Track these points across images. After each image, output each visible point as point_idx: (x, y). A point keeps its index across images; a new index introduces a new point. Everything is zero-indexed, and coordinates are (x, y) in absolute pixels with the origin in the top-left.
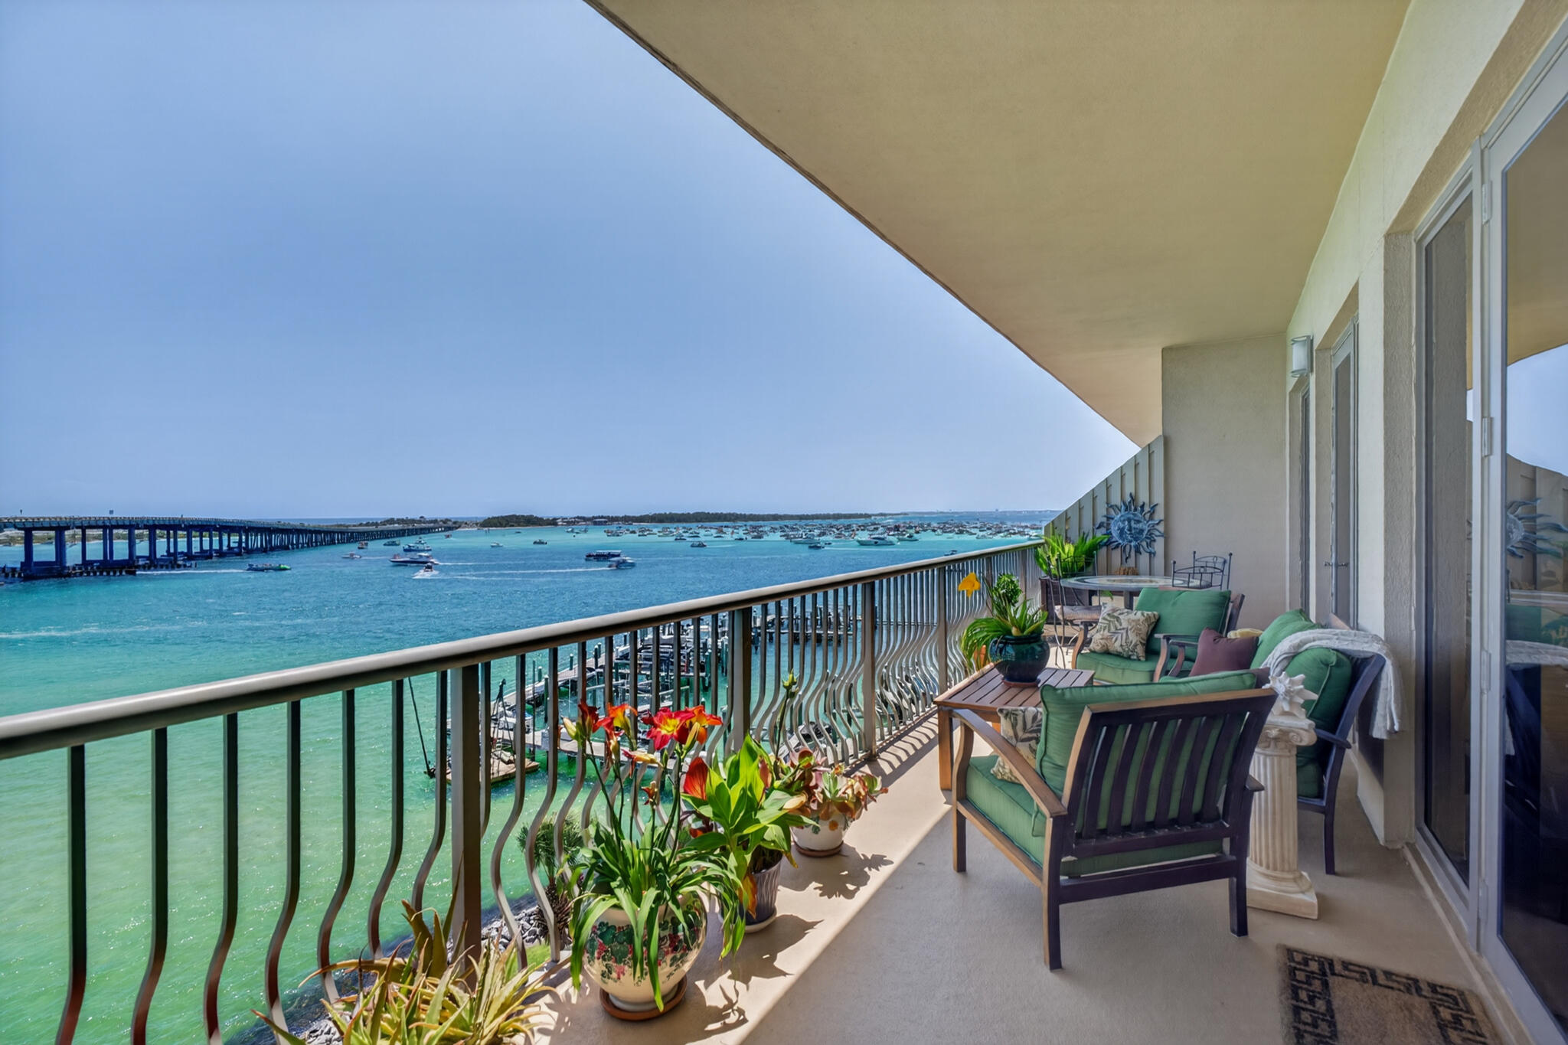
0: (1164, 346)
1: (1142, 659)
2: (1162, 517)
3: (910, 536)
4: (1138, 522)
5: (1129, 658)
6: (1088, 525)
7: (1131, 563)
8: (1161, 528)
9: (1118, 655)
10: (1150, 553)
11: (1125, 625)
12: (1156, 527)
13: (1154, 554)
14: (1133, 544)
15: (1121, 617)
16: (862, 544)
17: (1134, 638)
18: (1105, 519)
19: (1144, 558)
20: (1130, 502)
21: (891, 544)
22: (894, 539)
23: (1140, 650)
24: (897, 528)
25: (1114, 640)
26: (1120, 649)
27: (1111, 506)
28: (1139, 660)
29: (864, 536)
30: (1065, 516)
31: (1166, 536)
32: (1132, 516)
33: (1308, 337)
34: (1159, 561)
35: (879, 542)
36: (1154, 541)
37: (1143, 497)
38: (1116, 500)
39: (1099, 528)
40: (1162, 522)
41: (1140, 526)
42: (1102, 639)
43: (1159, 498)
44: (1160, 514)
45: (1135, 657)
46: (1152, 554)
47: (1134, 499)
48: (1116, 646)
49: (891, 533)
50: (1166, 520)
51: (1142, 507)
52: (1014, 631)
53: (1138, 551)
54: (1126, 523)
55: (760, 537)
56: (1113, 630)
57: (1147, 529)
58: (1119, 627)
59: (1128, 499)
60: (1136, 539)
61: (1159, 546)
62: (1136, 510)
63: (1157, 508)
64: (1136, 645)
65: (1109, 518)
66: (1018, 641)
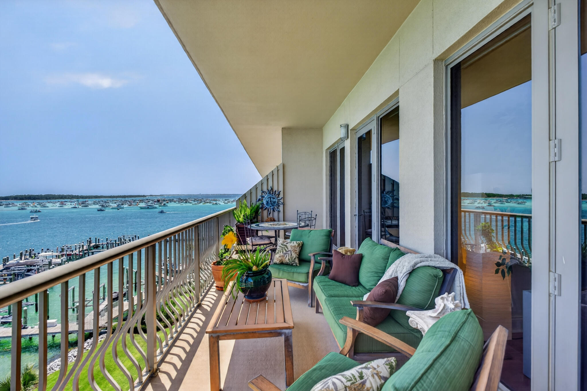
0: (283, 127)
1: (298, 265)
2: (283, 197)
3: (165, 204)
4: (274, 198)
5: (292, 265)
6: (254, 201)
7: (271, 216)
8: (282, 201)
9: (287, 264)
10: (278, 211)
11: (290, 249)
12: (280, 200)
13: (280, 211)
14: (271, 208)
15: (287, 245)
16: (141, 208)
17: (294, 255)
18: (261, 197)
19: (276, 214)
20: (270, 190)
21: (156, 208)
22: (157, 206)
23: (297, 261)
24: (158, 201)
25: (285, 257)
26: (288, 261)
27: (263, 192)
28: (297, 266)
29: (142, 205)
30: (245, 196)
31: (284, 204)
32: (271, 196)
33: (347, 124)
34: (281, 215)
35: (150, 207)
36: (280, 206)
37: (275, 188)
38: (265, 189)
39: (258, 201)
40: (282, 199)
41: (274, 200)
42: (280, 257)
43: (281, 189)
44: (281, 196)
45: (295, 264)
46: (279, 211)
47: (272, 189)
48: (286, 260)
49: (156, 203)
50: (283, 198)
51: (275, 192)
52: (254, 268)
53: (274, 211)
54: (269, 199)
55: (87, 206)
56: (284, 252)
57: (277, 201)
58: (287, 250)
59: (270, 189)
60: (273, 206)
61: (281, 208)
62: (273, 193)
63: (281, 193)
64: (295, 259)
65: (263, 197)
66: (256, 274)
